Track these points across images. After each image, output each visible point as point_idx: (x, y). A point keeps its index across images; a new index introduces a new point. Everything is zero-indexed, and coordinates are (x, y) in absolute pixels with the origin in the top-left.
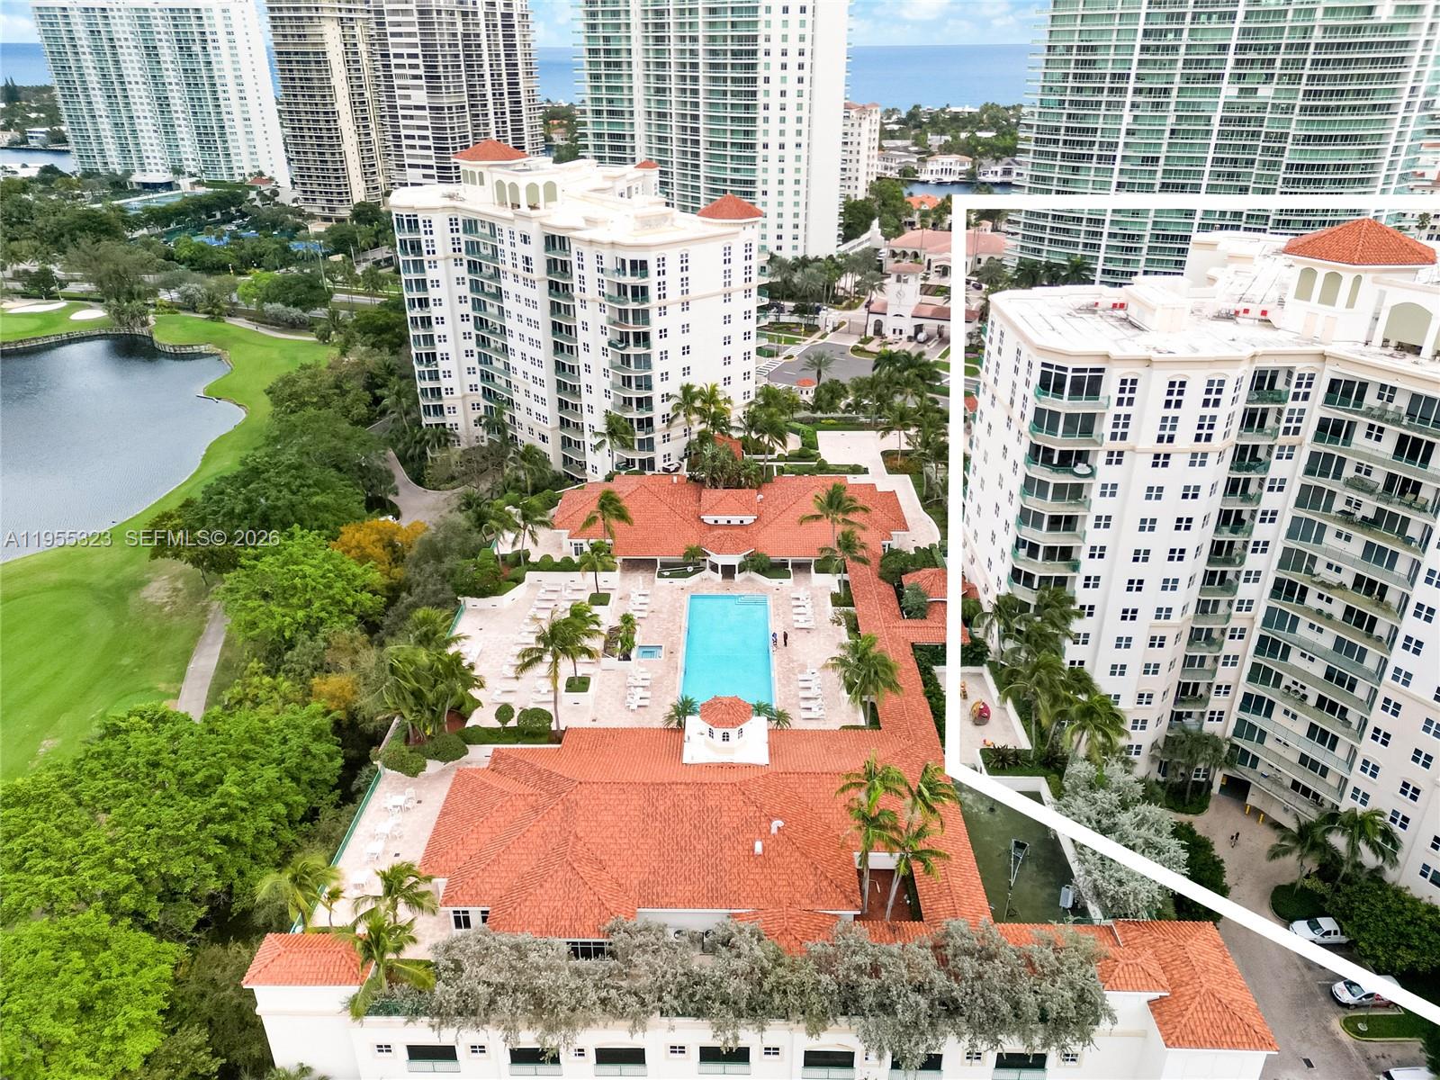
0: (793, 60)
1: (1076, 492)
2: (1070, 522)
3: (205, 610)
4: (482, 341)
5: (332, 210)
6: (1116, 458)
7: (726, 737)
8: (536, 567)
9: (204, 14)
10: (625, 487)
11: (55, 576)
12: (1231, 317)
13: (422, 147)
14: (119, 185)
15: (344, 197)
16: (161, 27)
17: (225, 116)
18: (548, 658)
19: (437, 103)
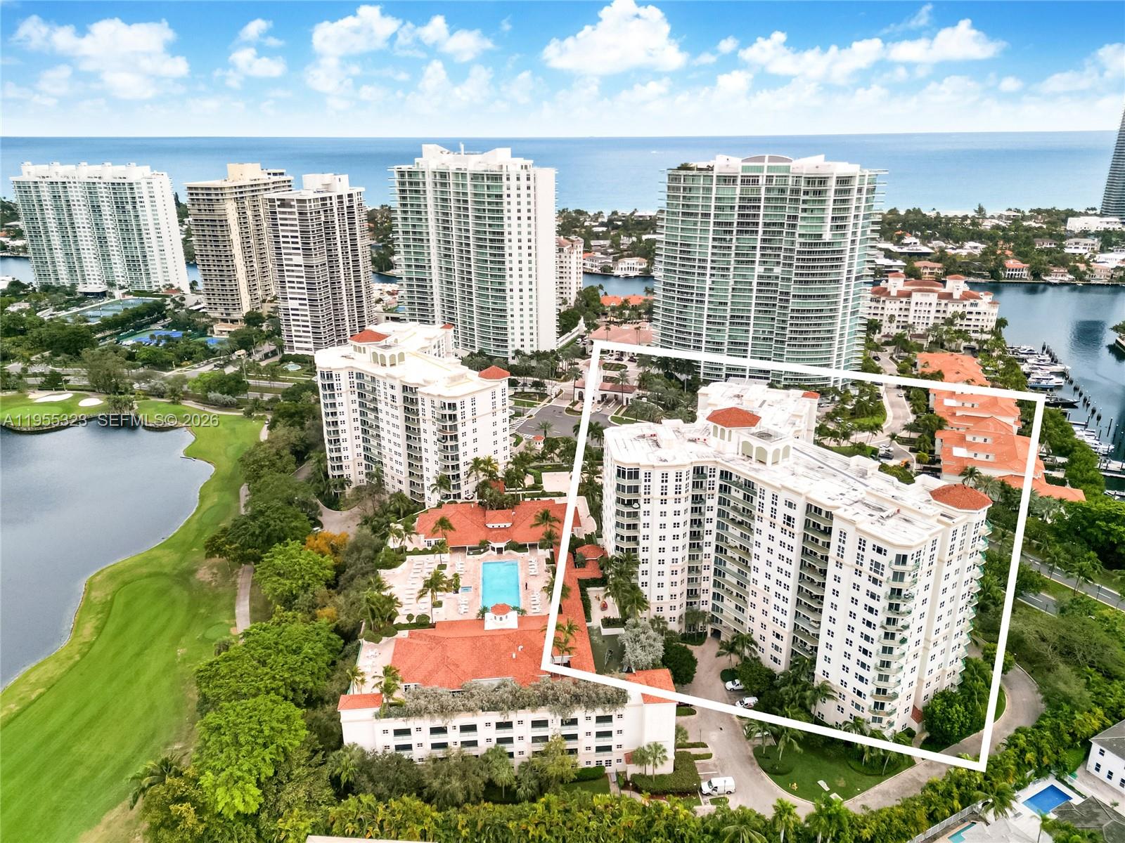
0: (525, 244)
1: (635, 514)
2: (635, 526)
3: (234, 583)
4: (365, 431)
5: (228, 314)
6: (647, 501)
7: (501, 619)
8: (411, 553)
9: (135, 186)
10: (448, 512)
11: (145, 570)
12: (694, 441)
13: (299, 288)
14: (71, 297)
15: (237, 307)
16: (103, 193)
17: (147, 249)
18: (429, 594)
19: (310, 263)
